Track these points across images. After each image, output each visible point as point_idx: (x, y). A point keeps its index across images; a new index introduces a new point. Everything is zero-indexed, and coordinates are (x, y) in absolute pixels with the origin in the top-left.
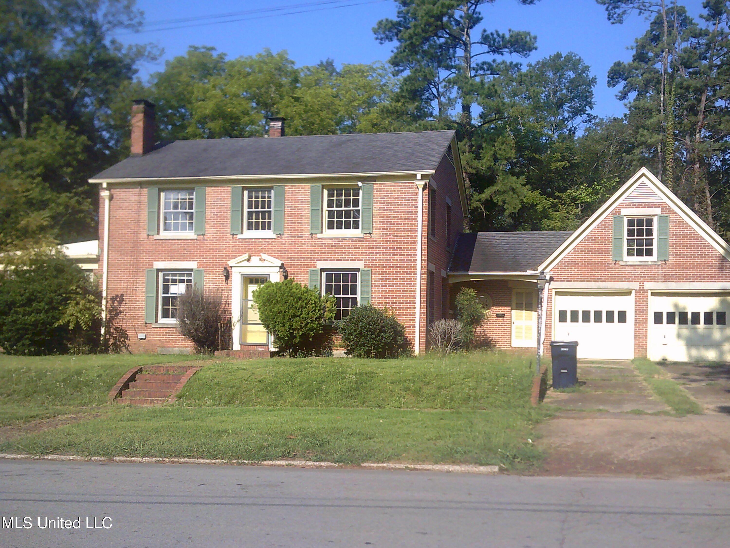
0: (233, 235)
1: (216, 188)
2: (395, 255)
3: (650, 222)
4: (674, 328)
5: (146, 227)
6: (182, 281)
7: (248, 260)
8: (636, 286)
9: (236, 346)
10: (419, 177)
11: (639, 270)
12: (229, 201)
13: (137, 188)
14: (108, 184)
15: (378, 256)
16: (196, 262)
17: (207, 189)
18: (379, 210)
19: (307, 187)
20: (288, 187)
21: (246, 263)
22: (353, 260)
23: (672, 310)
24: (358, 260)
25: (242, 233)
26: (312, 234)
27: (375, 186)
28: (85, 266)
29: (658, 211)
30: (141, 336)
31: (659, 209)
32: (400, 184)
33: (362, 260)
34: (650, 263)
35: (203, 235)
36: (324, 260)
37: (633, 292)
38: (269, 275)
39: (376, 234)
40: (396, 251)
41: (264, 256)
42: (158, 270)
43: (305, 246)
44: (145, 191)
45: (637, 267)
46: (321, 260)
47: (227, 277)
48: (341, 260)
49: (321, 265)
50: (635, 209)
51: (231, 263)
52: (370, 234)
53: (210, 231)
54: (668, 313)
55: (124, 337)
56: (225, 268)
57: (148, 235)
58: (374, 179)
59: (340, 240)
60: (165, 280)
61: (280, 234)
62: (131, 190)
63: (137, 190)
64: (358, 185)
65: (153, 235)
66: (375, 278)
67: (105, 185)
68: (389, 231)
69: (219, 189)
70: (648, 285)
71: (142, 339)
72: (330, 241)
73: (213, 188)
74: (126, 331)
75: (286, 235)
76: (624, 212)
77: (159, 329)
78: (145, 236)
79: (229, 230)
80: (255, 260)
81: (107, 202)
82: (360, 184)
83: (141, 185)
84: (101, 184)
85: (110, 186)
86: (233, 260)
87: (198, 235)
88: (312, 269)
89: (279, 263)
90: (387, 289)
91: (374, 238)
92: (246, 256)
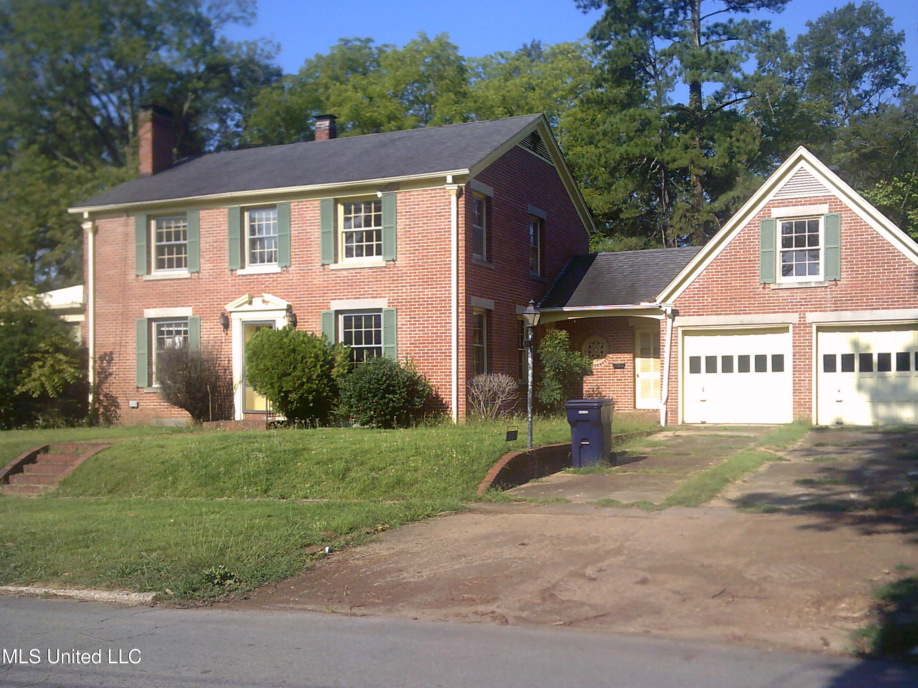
0: (232, 270)
1: (211, 211)
2: (425, 288)
3: (814, 226)
4: (853, 377)
5: (135, 266)
6: (178, 333)
7: (250, 303)
8: (793, 318)
9: (239, 415)
10: (449, 180)
11: (799, 295)
12: (225, 227)
13: (123, 216)
14: (90, 213)
15: (404, 291)
16: (191, 308)
17: (201, 212)
18: (404, 228)
19: (316, 203)
20: (294, 204)
21: (247, 307)
22: (374, 297)
23: (849, 351)
24: (380, 297)
25: (243, 267)
26: (323, 265)
27: (399, 196)
28: (70, 318)
29: (824, 209)
30: (133, 404)
31: (827, 206)
32: (429, 192)
33: (385, 297)
34: (813, 285)
35: (198, 272)
36: (339, 299)
37: (791, 326)
38: (274, 321)
39: (401, 261)
40: (427, 282)
41: (267, 296)
42: (150, 320)
43: (315, 282)
44: (132, 220)
45: (795, 291)
46: (335, 299)
47: (226, 325)
48: (359, 298)
49: (336, 305)
50: (791, 207)
51: (229, 307)
52: (394, 261)
53: (206, 267)
54: (843, 356)
55: (115, 406)
56: (223, 314)
57: (137, 276)
58: (396, 186)
59: (358, 271)
60: (160, 333)
61: (286, 267)
62: (116, 219)
63: (123, 219)
64: (376, 195)
65: (142, 276)
66: (402, 320)
67: (86, 215)
68: (417, 256)
69: (214, 212)
70: (812, 317)
71: (133, 408)
72: (345, 273)
73: (207, 211)
74: (117, 398)
75: (293, 267)
76: (776, 212)
77: (152, 395)
78: (134, 277)
79: (227, 265)
80: (257, 302)
81: (90, 236)
82: (379, 194)
83: (127, 212)
84: (81, 214)
85: (93, 216)
86: (231, 303)
87: (192, 273)
88: (325, 311)
89: (284, 304)
90: (416, 334)
91: (398, 267)
92: (245, 298)
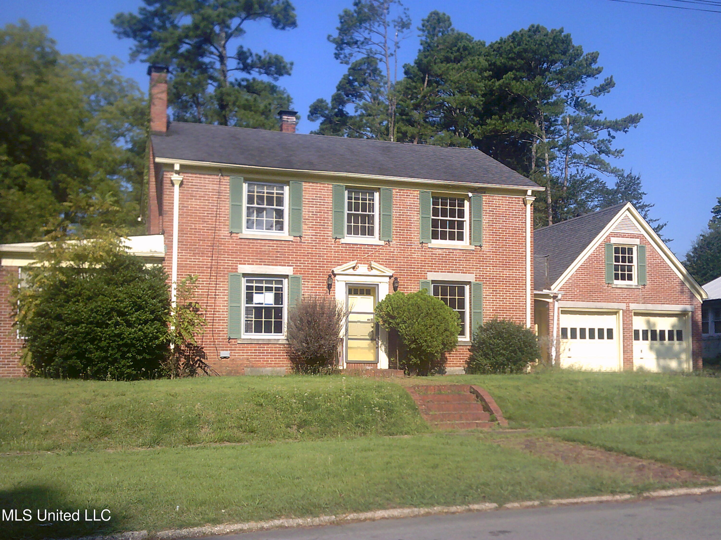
0: (336, 238)
1: (315, 185)
2: (504, 270)
3: (630, 251)
4: (647, 343)
5: (227, 223)
6: (269, 289)
7: (356, 268)
8: (623, 306)
9: (342, 365)
10: (529, 193)
11: (626, 292)
12: (330, 200)
13: (218, 175)
14: (182, 166)
15: (488, 270)
16: (292, 268)
17: (304, 184)
18: (488, 223)
19: (416, 193)
20: (395, 191)
21: (351, 271)
22: (464, 273)
23: (645, 328)
24: (469, 273)
25: (342, 237)
26: (422, 243)
27: (484, 198)
29: (637, 241)
30: (224, 354)
31: (639, 240)
32: (508, 199)
33: (473, 273)
34: (634, 287)
35: (300, 236)
36: (434, 272)
37: (621, 312)
38: (378, 285)
39: (486, 247)
40: (505, 265)
41: (374, 264)
42: (241, 275)
43: (415, 256)
44: (226, 180)
45: (624, 290)
46: (432, 271)
47: (330, 286)
48: (452, 272)
49: (432, 276)
50: (621, 238)
51: (337, 270)
52: (480, 246)
53: (308, 232)
54: (643, 331)
55: (200, 356)
56: (330, 276)
57: (231, 233)
58: (483, 190)
59: (451, 251)
60: (249, 288)
61: (388, 241)
62: (207, 176)
63: (216, 178)
64: (468, 195)
65: (235, 233)
66: (486, 292)
67: (177, 167)
68: (498, 245)
69: (318, 186)
70: (633, 306)
71: (225, 358)
72: (440, 252)
73: (311, 184)
74: (202, 348)
75: (394, 242)
76: (614, 240)
77: (246, 345)
78: (227, 233)
79: (330, 233)
80: (362, 268)
81: (177, 188)
82: (470, 195)
83: (221, 171)
84: (172, 165)
85: (184, 169)
86: (339, 267)
87: (293, 236)
88: (423, 280)
89: (388, 272)
90: (497, 303)
91: (484, 251)
92: (352, 264)
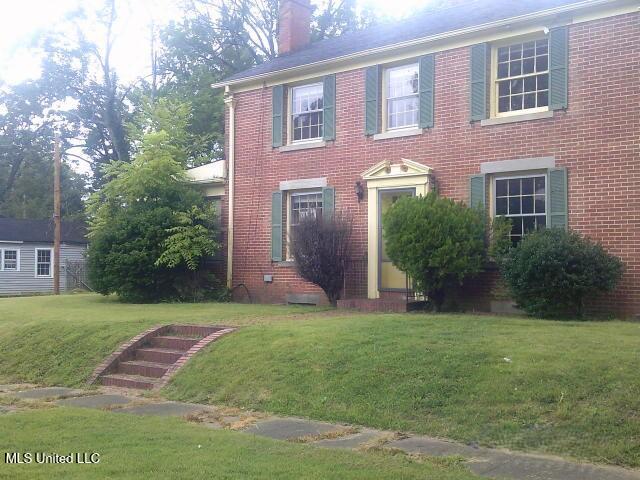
0: (368, 136)
1: (347, 74)
2: (608, 141)
5: (271, 138)
6: (312, 205)
7: (388, 170)
9: (373, 292)
12: (362, 89)
14: (231, 87)
15: (578, 145)
16: (325, 178)
17: (336, 76)
18: (579, 69)
19: (465, 51)
20: (439, 55)
21: (383, 174)
22: (536, 156)
24: (545, 155)
25: (379, 132)
26: (472, 122)
27: (573, 30)
28: (212, 193)
30: (268, 278)
33: (552, 155)
35: (333, 140)
36: (491, 160)
38: (415, 188)
39: (575, 109)
40: (610, 133)
41: (407, 162)
42: (285, 192)
43: (463, 142)
44: (269, 91)
46: (487, 161)
47: (362, 195)
48: (518, 158)
49: (487, 168)
51: (366, 176)
52: (564, 110)
53: (341, 134)
56: (358, 184)
57: (274, 148)
58: (569, 17)
59: (516, 125)
60: (295, 205)
61: (428, 127)
62: (255, 92)
63: (261, 92)
64: (542, 32)
65: (278, 147)
66: (576, 182)
67: (227, 90)
68: (596, 102)
69: (351, 74)
71: (268, 282)
72: (499, 130)
73: (344, 74)
75: (436, 128)
77: (286, 269)
78: (269, 149)
79: (363, 130)
80: (396, 170)
81: (231, 110)
82: (546, 31)
83: (265, 83)
84: (223, 89)
85: (233, 90)
86: (367, 171)
87: (327, 141)
88: (474, 175)
89: (425, 169)
90: (595, 199)
91: (570, 117)
92: (383, 164)
